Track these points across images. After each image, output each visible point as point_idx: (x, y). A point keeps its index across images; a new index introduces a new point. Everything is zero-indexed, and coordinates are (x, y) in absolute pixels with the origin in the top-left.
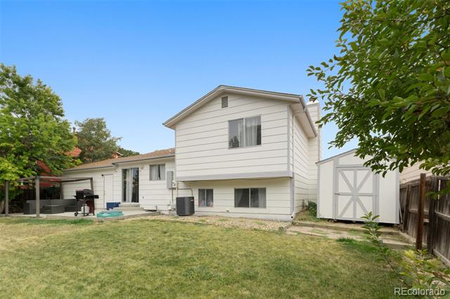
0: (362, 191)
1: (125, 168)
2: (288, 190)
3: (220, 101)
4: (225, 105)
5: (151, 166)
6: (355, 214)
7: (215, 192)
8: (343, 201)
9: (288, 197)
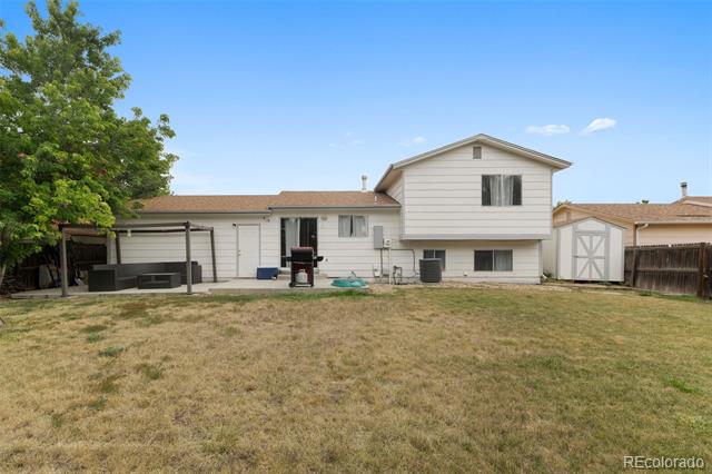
0: (596, 254)
1: (284, 216)
2: (537, 253)
3: (471, 150)
4: (477, 155)
5: (341, 217)
6: (590, 275)
7: (447, 254)
8: (581, 263)
9: (537, 260)
